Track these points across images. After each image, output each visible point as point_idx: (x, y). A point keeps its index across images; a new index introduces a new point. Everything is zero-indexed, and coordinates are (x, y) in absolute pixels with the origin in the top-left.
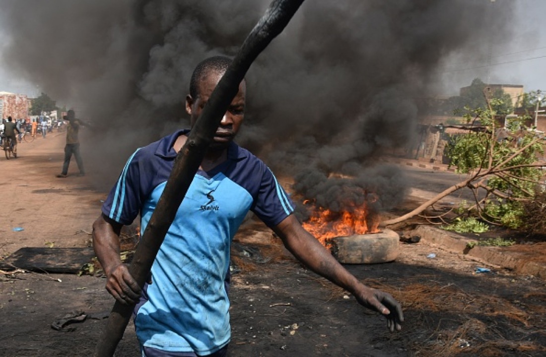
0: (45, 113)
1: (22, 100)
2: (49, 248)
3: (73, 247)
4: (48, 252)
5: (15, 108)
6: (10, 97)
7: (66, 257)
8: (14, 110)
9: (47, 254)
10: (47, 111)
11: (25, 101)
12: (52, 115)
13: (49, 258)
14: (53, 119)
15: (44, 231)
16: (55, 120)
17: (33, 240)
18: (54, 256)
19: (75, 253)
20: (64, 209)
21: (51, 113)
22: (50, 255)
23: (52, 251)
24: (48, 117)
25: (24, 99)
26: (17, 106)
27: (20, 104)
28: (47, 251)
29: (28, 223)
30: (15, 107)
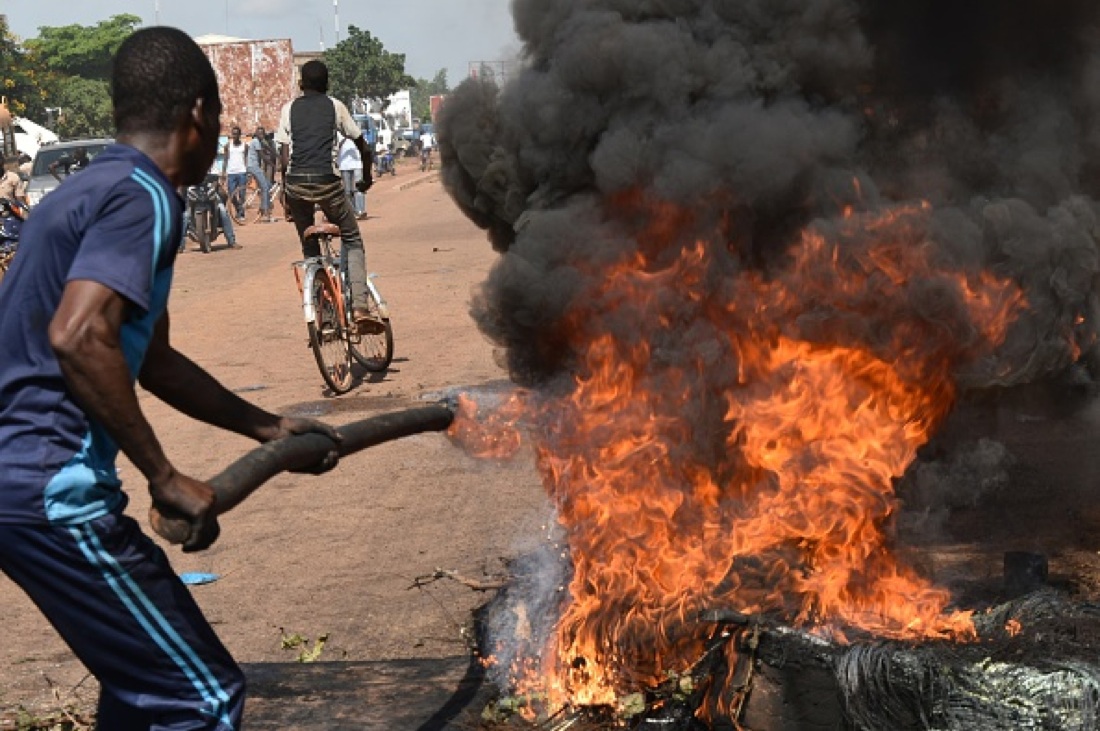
0: (368, 104)
1: (274, 59)
2: (301, 664)
3: (409, 653)
4: (293, 686)
5: (250, 92)
6: (226, 50)
7: (369, 706)
8: (247, 100)
9: (289, 693)
10: (372, 96)
11: (287, 61)
12: (390, 110)
13: (292, 711)
14: (397, 124)
15: (300, 582)
16: (405, 125)
17: (247, 626)
18: (317, 702)
19: (408, 687)
20: (395, 477)
21: (388, 103)
22: (299, 700)
23: (310, 677)
24: (377, 117)
25: (282, 56)
26: (255, 85)
27: (266, 76)
28: (288, 677)
29: (236, 546)
30: (248, 87)
